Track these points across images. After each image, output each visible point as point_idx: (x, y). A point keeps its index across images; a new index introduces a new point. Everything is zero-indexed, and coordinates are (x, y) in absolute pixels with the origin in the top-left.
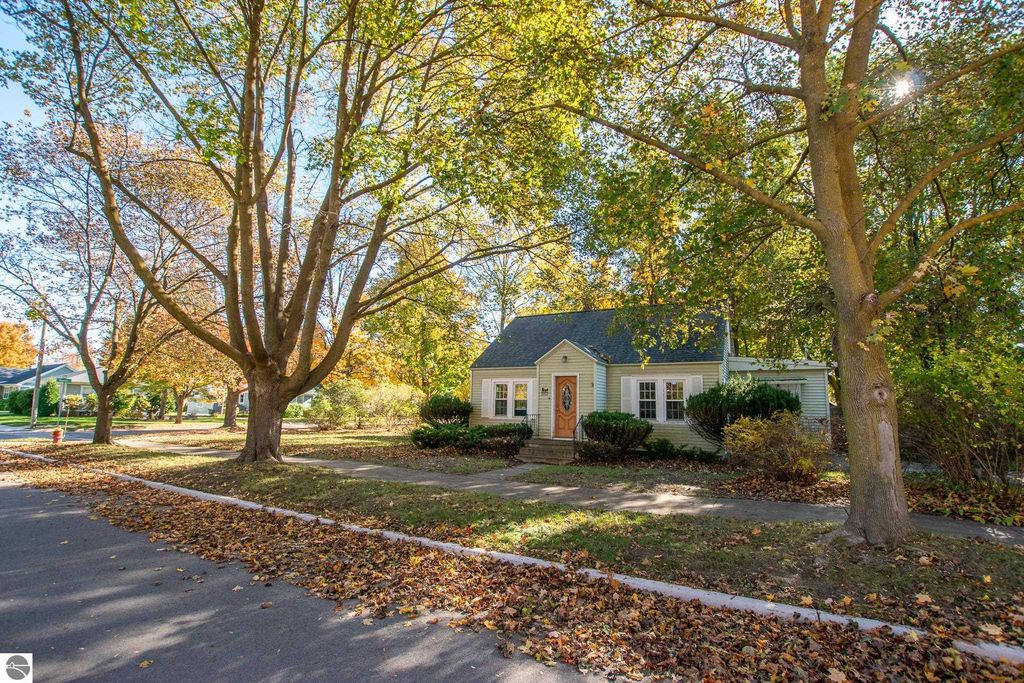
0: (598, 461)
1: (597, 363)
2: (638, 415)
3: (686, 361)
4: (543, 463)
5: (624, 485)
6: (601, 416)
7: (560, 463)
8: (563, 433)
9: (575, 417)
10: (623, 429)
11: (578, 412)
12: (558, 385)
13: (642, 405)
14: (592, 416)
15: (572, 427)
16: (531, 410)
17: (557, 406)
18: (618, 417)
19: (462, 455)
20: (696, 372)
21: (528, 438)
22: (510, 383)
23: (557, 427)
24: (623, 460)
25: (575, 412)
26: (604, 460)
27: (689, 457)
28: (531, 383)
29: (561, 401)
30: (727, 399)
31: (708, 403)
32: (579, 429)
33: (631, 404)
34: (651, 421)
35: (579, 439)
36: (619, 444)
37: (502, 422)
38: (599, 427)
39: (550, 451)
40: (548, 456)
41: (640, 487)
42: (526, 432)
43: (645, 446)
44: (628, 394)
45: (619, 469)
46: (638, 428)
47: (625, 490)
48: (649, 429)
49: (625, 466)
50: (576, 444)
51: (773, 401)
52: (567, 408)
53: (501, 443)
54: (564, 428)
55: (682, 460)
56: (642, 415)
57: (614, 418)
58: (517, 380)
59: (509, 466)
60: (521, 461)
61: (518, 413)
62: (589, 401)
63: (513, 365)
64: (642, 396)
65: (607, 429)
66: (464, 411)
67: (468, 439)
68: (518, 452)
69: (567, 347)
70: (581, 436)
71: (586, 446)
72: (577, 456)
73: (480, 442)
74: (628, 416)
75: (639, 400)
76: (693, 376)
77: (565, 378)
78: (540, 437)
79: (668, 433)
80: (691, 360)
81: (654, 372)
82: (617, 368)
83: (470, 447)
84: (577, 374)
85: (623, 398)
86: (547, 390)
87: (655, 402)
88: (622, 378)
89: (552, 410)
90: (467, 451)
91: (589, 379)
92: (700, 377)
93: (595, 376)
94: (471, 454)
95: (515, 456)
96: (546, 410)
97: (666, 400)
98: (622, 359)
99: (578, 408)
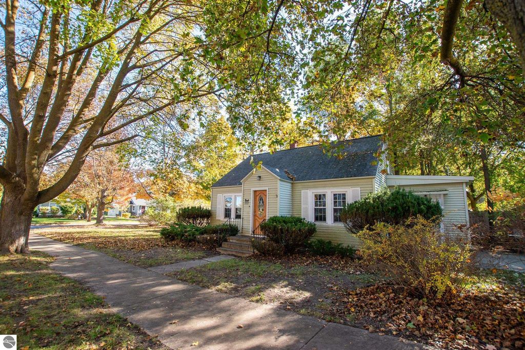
1: (281, 180)
3: (347, 177)
4: (233, 255)
7: (244, 256)
9: (265, 220)
12: (255, 196)
13: (316, 211)
17: (254, 212)
19: (184, 247)
20: (355, 185)
22: (233, 196)
23: (254, 227)
29: (257, 209)
33: (308, 210)
34: (322, 223)
40: (238, 250)
42: (233, 230)
44: (306, 203)
56: (316, 219)
58: (237, 194)
60: (219, 253)
62: (274, 209)
63: (236, 184)
64: (316, 204)
68: (220, 246)
69: (261, 170)
75: (314, 207)
76: (353, 189)
77: (260, 192)
78: (243, 234)
79: (335, 232)
80: (351, 177)
81: (325, 187)
82: (300, 184)
83: (190, 241)
84: (266, 188)
85: (303, 206)
86: (248, 200)
87: (325, 209)
88: (302, 191)
89: (251, 215)
90: (188, 244)
91: (274, 192)
92: (358, 189)
93: (279, 190)
94: (190, 246)
95: (217, 249)
96: (248, 214)
97: (333, 207)
98: (303, 178)
99: (267, 214)
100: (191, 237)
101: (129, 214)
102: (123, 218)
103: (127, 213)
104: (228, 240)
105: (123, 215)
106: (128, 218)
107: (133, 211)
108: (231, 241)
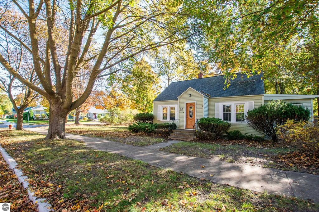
0: (205, 140)
1: (204, 97)
2: (223, 119)
3: (246, 95)
4: (180, 140)
5: (221, 157)
6: (206, 120)
7: (188, 140)
8: (189, 127)
9: (195, 120)
10: (217, 126)
11: (196, 118)
12: (187, 107)
13: (224, 115)
14: (202, 119)
15: (193, 124)
16: (176, 117)
17: (187, 115)
18: (214, 120)
19: (146, 136)
20: (251, 100)
21: (175, 129)
22: (168, 107)
23: (187, 125)
24: (217, 139)
25: (194, 118)
26: (208, 139)
27: (249, 139)
28: (177, 107)
29: (188, 114)
30: (270, 111)
31: (260, 113)
32: (196, 125)
33: (219, 114)
34: (229, 122)
35: (196, 130)
36: (215, 132)
37: (164, 122)
38: (205, 124)
39: (183, 135)
40: (182, 137)
41: (230, 158)
42: (174, 126)
43: (227, 133)
44: (218, 110)
45: (216, 145)
46: (224, 125)
47: (222, 160)
48: (229, 125)
49: (218, 143)
50: (195, 132)
51: (297, 112)
52: (191, 116)
53: (162, 131)
54: (190, 125)
55: (246, 140)
56: (224, 119)
57: (212, 121)
58: (171, 105)
59: (164, 142)
60: (171, 139)
61: (171, 119)
62: (201, 113)
63: (170, 99)
64: (224, 111)
65: (209, 125)
66: (151, 118)
67: (149, 129)
68: (170, 135)
69: (191, 91)
70: (197, 129)
71: (199, 133)
72: (195, 137)
73: (154, 130)
74: (219, 120)
75: (223, 113)
76: (249, 102)
77: (190, 104)
78: (180, 128)
79: (237, 127)
80: (248, 95)
81: (230, 101)
82: (213, 99)
83: (150, 132)
84: (195, 102)
85: (216, 112)
86: (183, 109)
87: (230, 113)
88: (215, 103)
89: (185, 117)
90: (149, 134)
91: (201, 104)
92: (252, 102)
93: (203, 103)
94: (150, 135)
95: (168, 137)
96: (182, 117)
97: (235, 113)
98: (215, 96)
99: (196, 116)
100: (150, 130)
101: (87, 118)
102: (84, 120)
103: (85, 118)
104: (173, 132)
105: (84, 119)
106: (86, 121)
107: (89, 116)
108: (175, 132)
